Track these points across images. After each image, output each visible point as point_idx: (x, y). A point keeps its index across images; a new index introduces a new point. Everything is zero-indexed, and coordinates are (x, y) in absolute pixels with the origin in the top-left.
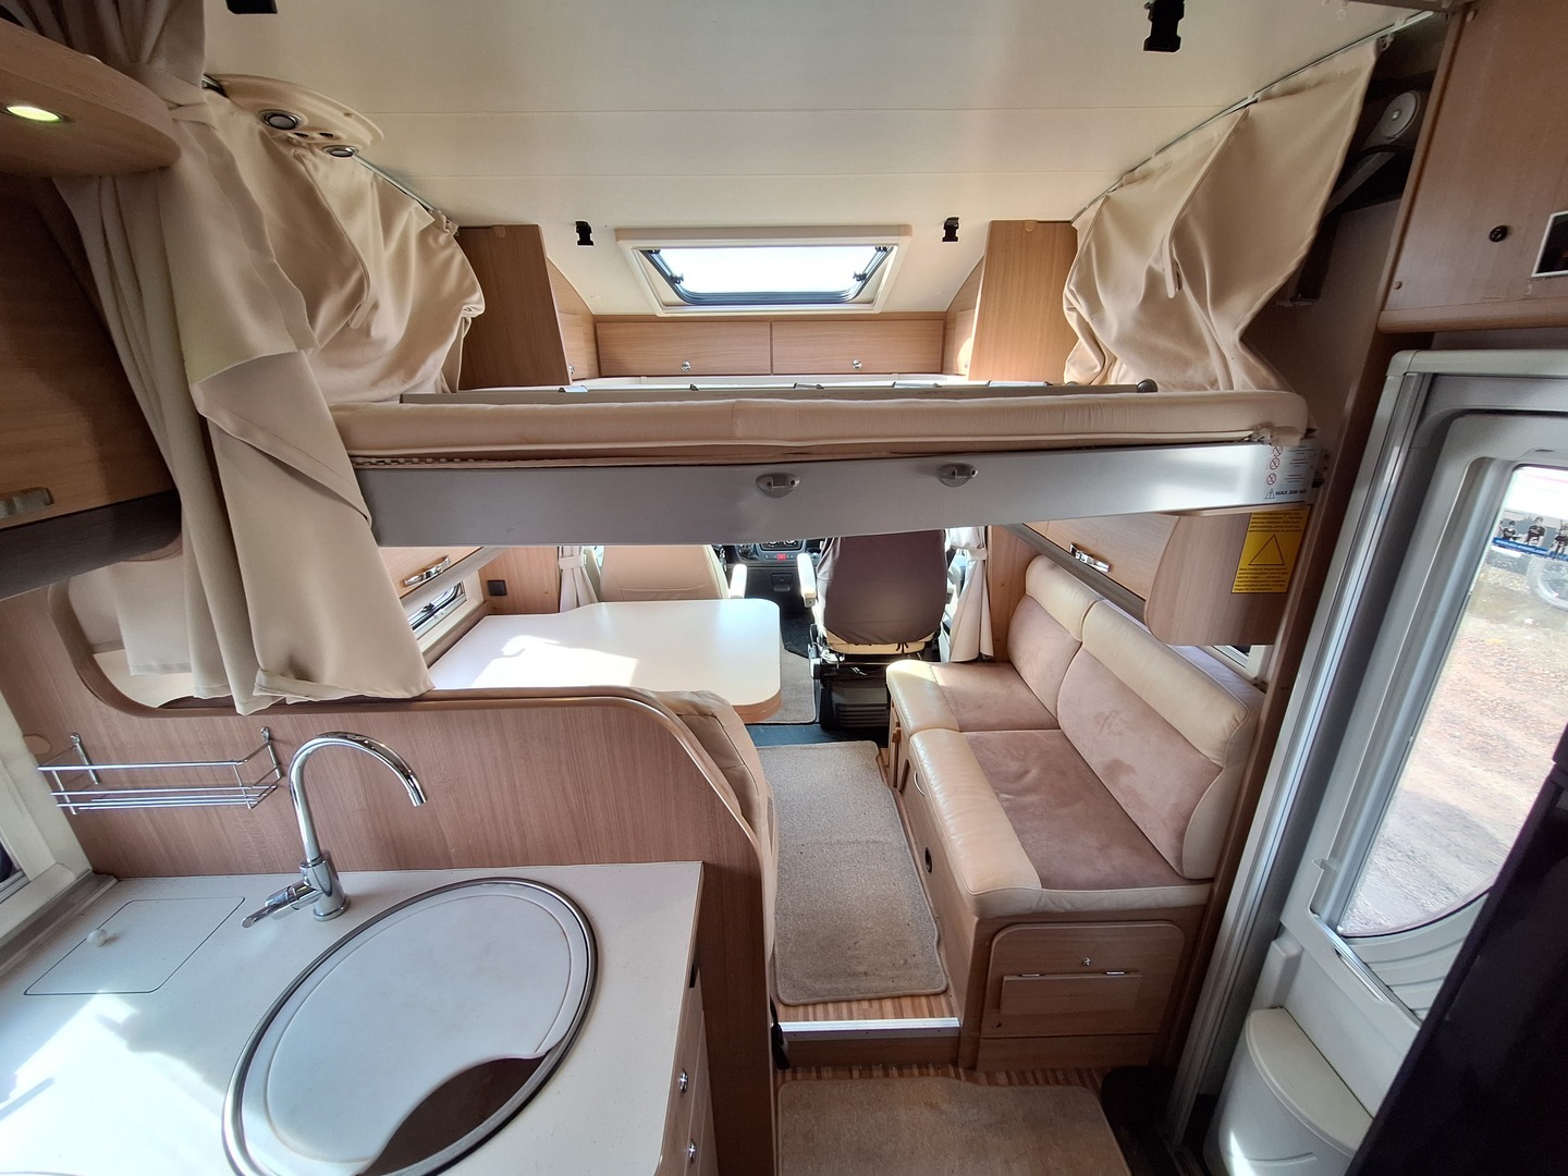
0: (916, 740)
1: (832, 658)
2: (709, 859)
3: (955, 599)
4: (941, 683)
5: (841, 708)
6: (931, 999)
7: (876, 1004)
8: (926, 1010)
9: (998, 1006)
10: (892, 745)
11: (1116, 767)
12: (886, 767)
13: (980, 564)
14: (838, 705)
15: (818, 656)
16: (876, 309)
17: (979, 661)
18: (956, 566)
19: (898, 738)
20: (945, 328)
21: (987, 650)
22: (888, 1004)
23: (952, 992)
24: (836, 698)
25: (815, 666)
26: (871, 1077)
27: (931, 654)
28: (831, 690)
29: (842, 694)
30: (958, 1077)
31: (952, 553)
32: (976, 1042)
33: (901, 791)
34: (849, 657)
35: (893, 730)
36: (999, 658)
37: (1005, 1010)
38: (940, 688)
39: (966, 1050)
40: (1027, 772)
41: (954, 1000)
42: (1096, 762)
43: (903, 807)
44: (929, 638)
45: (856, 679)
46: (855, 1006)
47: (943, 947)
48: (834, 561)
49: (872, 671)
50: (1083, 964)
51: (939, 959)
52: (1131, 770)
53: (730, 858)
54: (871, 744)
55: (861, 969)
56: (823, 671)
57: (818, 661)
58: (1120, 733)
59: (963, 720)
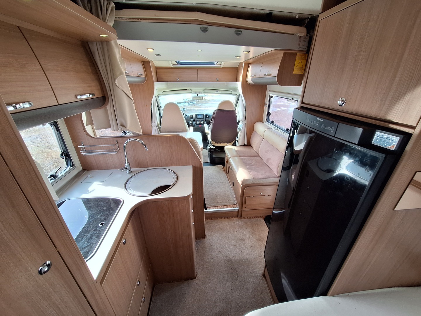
0: (230, 159)
1: (212, 147)
2: (194, 165)
3: (239, 133)
4: (236, 149)
5: (215, 158)
6: (233, 205)
7: (223, 207)
8: (232, 207)
9: (245, 203)
10: (226, 164)
11: (268, 159)
12: (225, 170)
13: (244, 124)
14: (214, 157)
15: (209, 147)
16: (222, 67)
17: (244, 145)
18: (239, 126)
19: (227, 162)
20: (237, 71)
21: (246, 143)
22: (225, 207)
23: (237, 204)
24: (214, 156)
25: (209, 149)
26: (222, 219)
27: (234, 144)
28: (212, 154)
29: (215, 155)
30: (238, 218)
31: (239, 122)
32: (242, 211)
33: (228, 174)
34: (217, 147)
35: (226, 160)
36: (248, 144)
37: (246, 204)
38: (236, 150)
39: (240, 213)
40: (252, 163)
41: (238, 205)
42: (265, 160)
43: (228, 176)
44: (234, 142)
45: (218, 152)
46: (219, 207)
47: (236, 198)
48: (213, 124)
49: (221, 150)
50: (261, 194)
51: (235, 200)
52: (271, 159)
53: (197, 165)
54: (222, 166)
55: (220, 202)
56: (211, 150)
57: (209, 148)
58: (269, 153)
59: (240, 155)
